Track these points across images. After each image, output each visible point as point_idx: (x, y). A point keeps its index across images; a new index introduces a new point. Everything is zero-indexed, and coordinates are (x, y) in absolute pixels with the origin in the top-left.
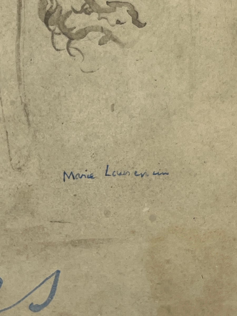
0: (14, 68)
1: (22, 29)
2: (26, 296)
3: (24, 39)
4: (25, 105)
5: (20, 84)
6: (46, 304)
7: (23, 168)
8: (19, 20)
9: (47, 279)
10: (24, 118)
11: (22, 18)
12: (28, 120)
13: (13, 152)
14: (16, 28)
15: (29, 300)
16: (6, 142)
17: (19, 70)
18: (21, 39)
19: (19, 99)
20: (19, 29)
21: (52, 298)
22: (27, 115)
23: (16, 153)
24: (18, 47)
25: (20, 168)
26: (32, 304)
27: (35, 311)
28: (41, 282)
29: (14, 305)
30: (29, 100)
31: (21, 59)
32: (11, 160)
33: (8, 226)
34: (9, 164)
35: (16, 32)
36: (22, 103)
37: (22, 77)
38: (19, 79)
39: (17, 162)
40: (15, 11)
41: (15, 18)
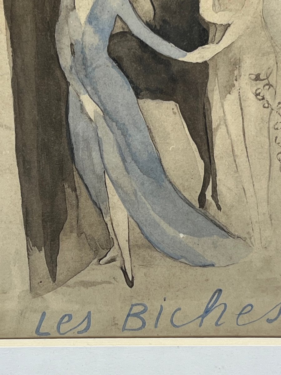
0: (266, 197)
1: (271, 177)
2: (265, 315)
3: (272, 182)
4: (271, 215)
5: (268, 204)
6: (276, 319)
7: (267, 247)
8: (270, 172)
9: (277, 306)
10: (270, 222)
11: (271, 172)
12: (272, 223)
13: (263, 239)
14: (268, 176)
15: (266, 317)
16: (259, 234)
17: (268, 197)
18: (270, 182)
19: (267, 212)
20: (269, 177)
21: (279, 316)
22: (271, 220)
23: (264, 239)
24: (268, 186)
25: (266, 247)
26: (268, 319)
27: (269, 323)
28: (274, 307)
29: (259, 319)
30: (273, 212)
31: (270, 192)
32: (261, 243)
33: (258, 278)
34: (260, 245)
35: (268, 179)
36: (269, 214)
37: (269, 201)
38: (268, 202)
39: (264, 244)
40: (268, 168)
41: (268, 172)
